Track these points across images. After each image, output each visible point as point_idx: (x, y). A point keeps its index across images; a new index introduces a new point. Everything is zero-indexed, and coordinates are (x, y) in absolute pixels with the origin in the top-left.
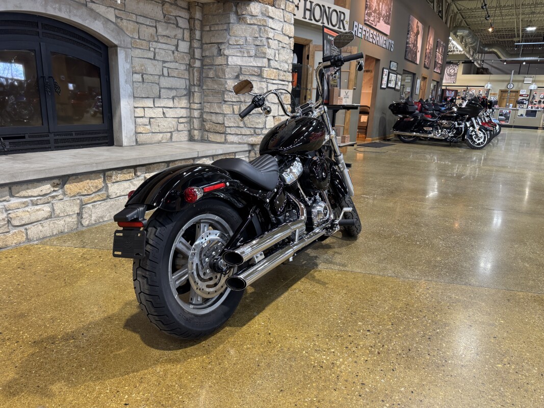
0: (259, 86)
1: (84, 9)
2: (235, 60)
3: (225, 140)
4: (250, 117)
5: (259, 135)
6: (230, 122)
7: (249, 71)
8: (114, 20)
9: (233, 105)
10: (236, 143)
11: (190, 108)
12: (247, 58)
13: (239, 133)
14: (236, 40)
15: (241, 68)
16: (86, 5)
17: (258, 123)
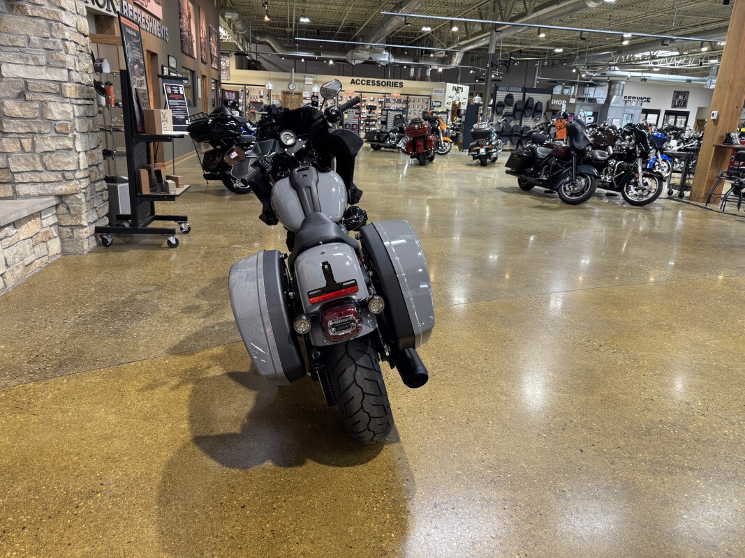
0: (61, 109)
2: (14, 69)
3: (15, 192)
4: (53, 156)
5: (71, 180)
6: (19, 165)
7: (41, 88)
9: (20, 138)
10: (34, 196)
12: (35, 67)
13: (38, 181)
14: (10, 40)
15: (26, 83)
17: (67, 164)
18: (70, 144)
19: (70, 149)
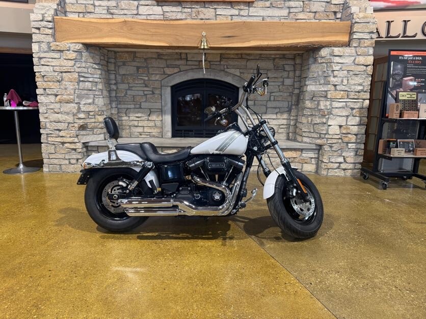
0: (325, 104)
1: (222, 73)
2: (311, 87)
3: (302, 140)
4: (317, 126)
5: (323, 138)
6: (305, 129)
7: (319, 94)
8: (239, 75)
9: (308, 117)
10: (308, 143)
11: (290, 119)
12: (319, 86)
13: (310, 136)
14: (313, 75)
15: (314, 94)
16: (224, 71)
17: (323, 130)
18: (324, 120)
19: (325, 123)
